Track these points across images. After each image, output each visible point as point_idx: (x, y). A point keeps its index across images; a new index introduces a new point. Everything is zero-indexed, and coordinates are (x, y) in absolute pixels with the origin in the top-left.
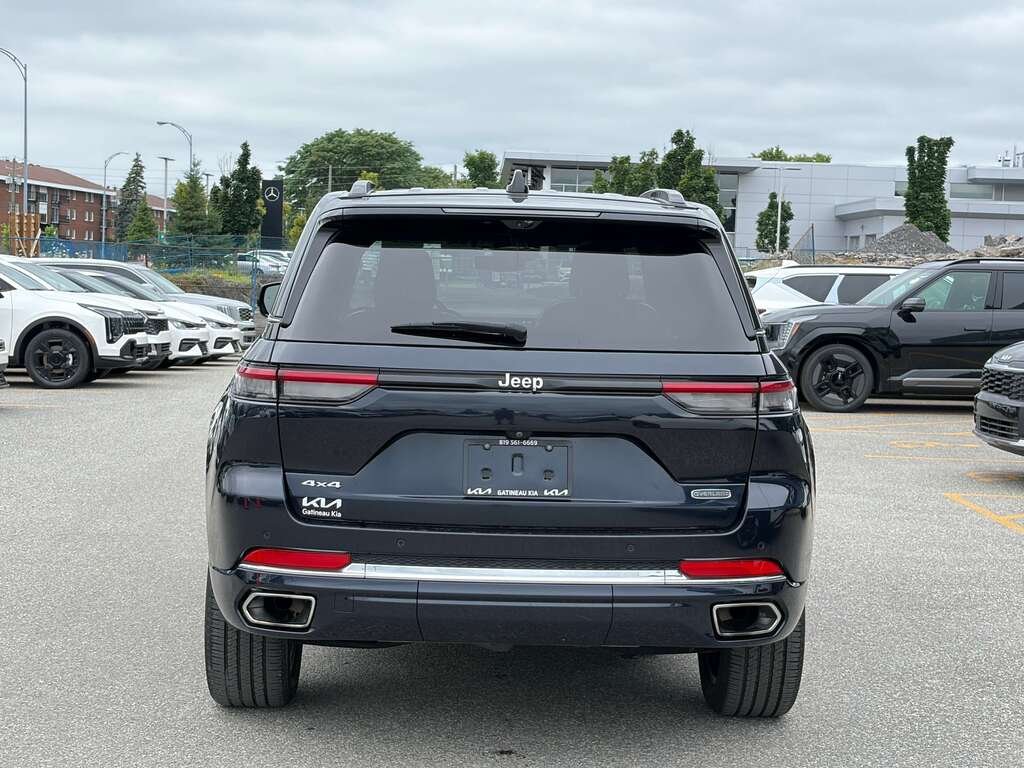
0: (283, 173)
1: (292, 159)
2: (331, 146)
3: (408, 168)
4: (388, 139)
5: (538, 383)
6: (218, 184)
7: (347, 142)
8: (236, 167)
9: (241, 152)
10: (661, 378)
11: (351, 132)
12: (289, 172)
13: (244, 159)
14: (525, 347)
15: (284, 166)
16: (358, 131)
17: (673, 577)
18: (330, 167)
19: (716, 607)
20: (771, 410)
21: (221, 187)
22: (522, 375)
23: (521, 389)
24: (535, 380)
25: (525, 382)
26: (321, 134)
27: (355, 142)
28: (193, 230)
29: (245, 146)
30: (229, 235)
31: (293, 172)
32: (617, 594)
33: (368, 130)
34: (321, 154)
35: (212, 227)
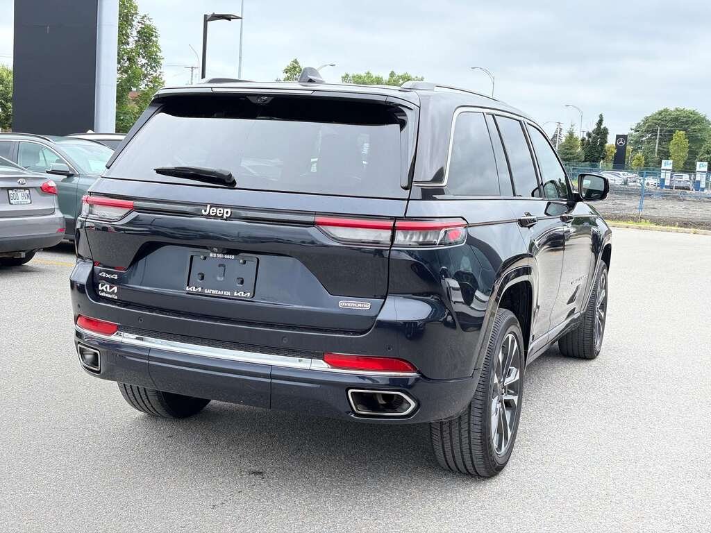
0: (633, 131)
1: (639, 124)
2: (660, 117)
3: (704, 129)
4: (693, 113)
5: (227, 212)
6: (585, 136)
7: (670, 115)
8: (596, 127)
9: (599, 119)
10: (316, 214)
11: (672, 109)
12: (636, 131)
13: (600, 122)
14: (236, 187)
15: (634, 127)
16: (677, 109)
17: (320, 365)
18: (659, 128)
19: (350, 391)
20: (420, 245)
21: (587, 138)
22: (217, 206)
23: (216, 217)
24: (226, 210)
25: (219, 212)
26: (656, 111)
27: (674, 115)
28: (568, 160)
29: (601, 115)
30: (587, 163)
31: (638, 131)
32: (274, 373)
33: (682, 108)
34: (655, 121)
35: (578, 158)
